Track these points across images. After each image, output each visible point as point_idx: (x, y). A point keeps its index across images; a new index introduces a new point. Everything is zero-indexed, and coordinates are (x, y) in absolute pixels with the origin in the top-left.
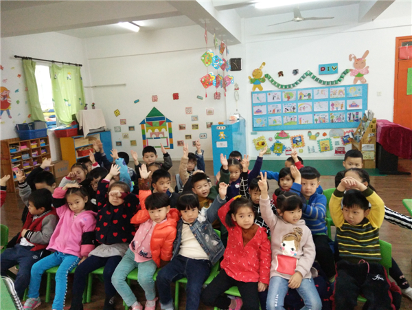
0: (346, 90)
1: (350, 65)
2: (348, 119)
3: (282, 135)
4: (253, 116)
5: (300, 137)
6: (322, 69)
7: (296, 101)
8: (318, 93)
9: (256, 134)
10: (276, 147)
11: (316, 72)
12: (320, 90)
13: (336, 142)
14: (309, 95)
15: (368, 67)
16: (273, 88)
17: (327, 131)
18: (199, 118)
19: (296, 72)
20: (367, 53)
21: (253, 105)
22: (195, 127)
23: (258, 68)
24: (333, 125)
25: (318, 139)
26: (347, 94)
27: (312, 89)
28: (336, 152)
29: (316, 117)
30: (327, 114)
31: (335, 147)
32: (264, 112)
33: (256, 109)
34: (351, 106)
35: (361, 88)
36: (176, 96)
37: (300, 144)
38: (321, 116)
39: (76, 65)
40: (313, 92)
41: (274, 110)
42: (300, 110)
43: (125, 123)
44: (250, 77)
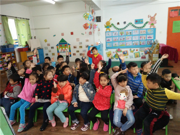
0: (146, 31)
1: (148, 20)
2: (147, 44)
3: (119, 50)
4: (106, 42)
5: (126, 51)
6: (137, 21)
7: (125, 35)
8: (134, 32)
9: (107, 50)
10: (116, 56)
11: (133, 23)
12: (136, 31)
13: (142, 53)
14: (131, 33)
15: (156, 21)
16: (115, 30)
17: (138, 49)
18: (82, 43)
19: (125, 23)
20: (156, 14)
21: (106, 37)
22: (81, 47)
23: (108, 20)
24: (141, 46)
25: (134, 52)
26: (147, 32)
27: (132, 30)
28: (142, 58)
29: (133, 43)
30: (138, 41)
31: (141, 56)
32: (111, 40)
33: (107, 39)
34: (149, 38)
35: (153, 30)
36: (72, 33)
37: (126, 54)
38: (136, 42)
39: (27, 19)
40: (132, 31)
41: (115, 40)
42: (127, 39)
43: (49, 45)
44: (105, 25)
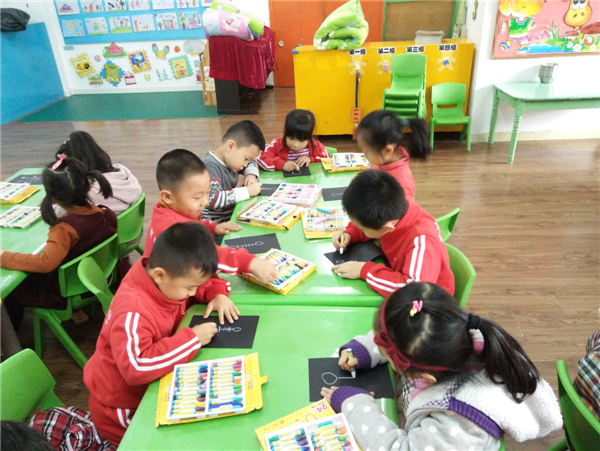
3: (114, 51)
4: (60, 17)
5: (141, 54)
9: (72, 49)
10: (108, 71)
24: (186, 32)
25: (168, 56)
28: (199, 78)
29: (159, 20)
31: (195, 70)
32: (76, 10)
33: (60, 3)
34: (207, 1)
37: (144, 65)
38: (166, 16)
42: (133, 6)
